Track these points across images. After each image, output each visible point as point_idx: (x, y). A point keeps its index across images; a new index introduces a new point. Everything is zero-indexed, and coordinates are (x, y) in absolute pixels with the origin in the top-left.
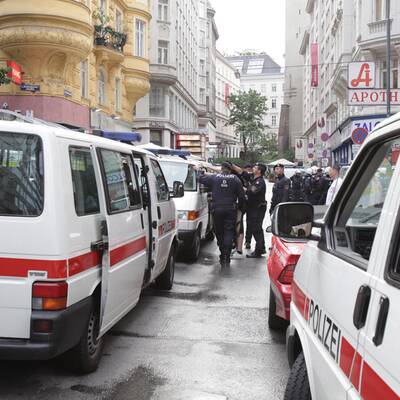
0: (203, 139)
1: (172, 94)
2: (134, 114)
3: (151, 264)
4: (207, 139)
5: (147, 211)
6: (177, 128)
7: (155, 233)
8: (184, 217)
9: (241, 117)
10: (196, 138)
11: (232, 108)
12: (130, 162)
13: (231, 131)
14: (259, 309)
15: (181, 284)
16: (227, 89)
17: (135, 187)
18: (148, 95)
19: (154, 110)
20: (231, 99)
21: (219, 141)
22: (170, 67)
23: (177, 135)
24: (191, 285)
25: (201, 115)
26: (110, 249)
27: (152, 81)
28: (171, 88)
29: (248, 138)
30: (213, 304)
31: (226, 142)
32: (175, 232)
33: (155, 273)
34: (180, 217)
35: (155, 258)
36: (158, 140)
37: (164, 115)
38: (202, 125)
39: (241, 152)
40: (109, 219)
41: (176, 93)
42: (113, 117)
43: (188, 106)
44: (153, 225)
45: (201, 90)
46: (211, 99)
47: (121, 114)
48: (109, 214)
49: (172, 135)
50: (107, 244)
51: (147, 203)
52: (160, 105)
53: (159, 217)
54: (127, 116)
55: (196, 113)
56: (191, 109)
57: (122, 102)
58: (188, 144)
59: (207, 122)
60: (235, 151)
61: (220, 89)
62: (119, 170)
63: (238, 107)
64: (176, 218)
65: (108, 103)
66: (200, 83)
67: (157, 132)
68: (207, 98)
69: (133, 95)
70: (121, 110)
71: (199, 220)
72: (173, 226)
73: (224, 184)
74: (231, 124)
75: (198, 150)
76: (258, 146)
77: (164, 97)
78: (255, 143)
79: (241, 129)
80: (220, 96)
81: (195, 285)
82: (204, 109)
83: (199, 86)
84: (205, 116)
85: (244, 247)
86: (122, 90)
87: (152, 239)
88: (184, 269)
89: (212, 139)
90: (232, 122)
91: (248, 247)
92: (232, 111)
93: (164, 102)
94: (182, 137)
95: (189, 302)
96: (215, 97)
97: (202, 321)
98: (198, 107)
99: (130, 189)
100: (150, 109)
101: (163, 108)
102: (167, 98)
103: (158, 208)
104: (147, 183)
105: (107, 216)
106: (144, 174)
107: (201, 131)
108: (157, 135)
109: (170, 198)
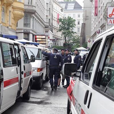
0: (47, 38)
1: (34, 18)
2: (17, 26)
3: (21, 89)
4: (49, 38)
5: (19, 67)
6: (35, 32)
7: (23, 76)
8: (36, 71)
9: (64, 28)
10: (44, 37)
11: (60, 24)
12: (13, 47)
13: (59, 34)
14: (64, 108)
15: (33, 98)
16: (58, 16)
17: (14, 57)
18: (23, 18)
19: (25, 25)
20: (60, 20)
21: (54, 38)
22: (33, 6)
23: (36, 36)
24: (37, 98)
25: (46, 27)
26: (4, 81)
27: (25, 12)
28: (33, 15)
29: (67, 37)
30: (46, 106)
31: (57, 39)
32: (31, 76)
33: (22, 92)
34: (34, 70)
35: (22, 86)
36: (27, 37)
37: (30, 27)
38: (47, 32)
39: (64, 44)
40: (4, 69)
41: (35, 17)
42: (8, 27)
43: (41, 23)
44: (22, 73)
45: (47, 16)
46: (51, 20)
47: (11, 26)
48: (4, 67)
49: (33, 35)
50: (3, 79)
51: (19, 64)
52: (28, 23)
53: (24, 70)
54: (14, 27)
55: (44, 26)
56: (42, 24)
57: (12, 21)
58: (40, 40)
59: (49, 30)
60: (61, 43)
61: (55, 16)
62: (9, 51)
63: (63, 24)
64: (32, 70)
65: (5, 21)
66: (46, 13)
67: (27, 34)
68: (49, 19)
69: (16, 18)
70: (11, 25)
71: (42, 72)
72: (30, 74)
73: (55, 57)
74: (60, 31)
75: (45, 42)
76: (71, 41)
77: (30, 19)
78: (70, 40)
79: (64, 33)
80: (55, 19)
81: (39, 98)
82: (48, 24)
83: (46, 15)
84: (48, 27)
85: (61, 84)
86: (12, 16)
87: (21, 78)
88: (35, 92)
89: (51, 38)
90: (60, 30)
91: (63, 84)
92: (60, 26)
93: (30, 21)
94: (37, 37)
95: (36, 105)
96: (53, 19)
97: (41, 112)
98: (45, 24)
99: (13, 58)
100: (24, 24)
101: (30, 24)
102: (32, 19)
103: (24, 66)
104: (20, 56)
105: (3, 68)
106: (19, 52)
107: (46, 34)
108: (27, 35)
109: (29, 62)
